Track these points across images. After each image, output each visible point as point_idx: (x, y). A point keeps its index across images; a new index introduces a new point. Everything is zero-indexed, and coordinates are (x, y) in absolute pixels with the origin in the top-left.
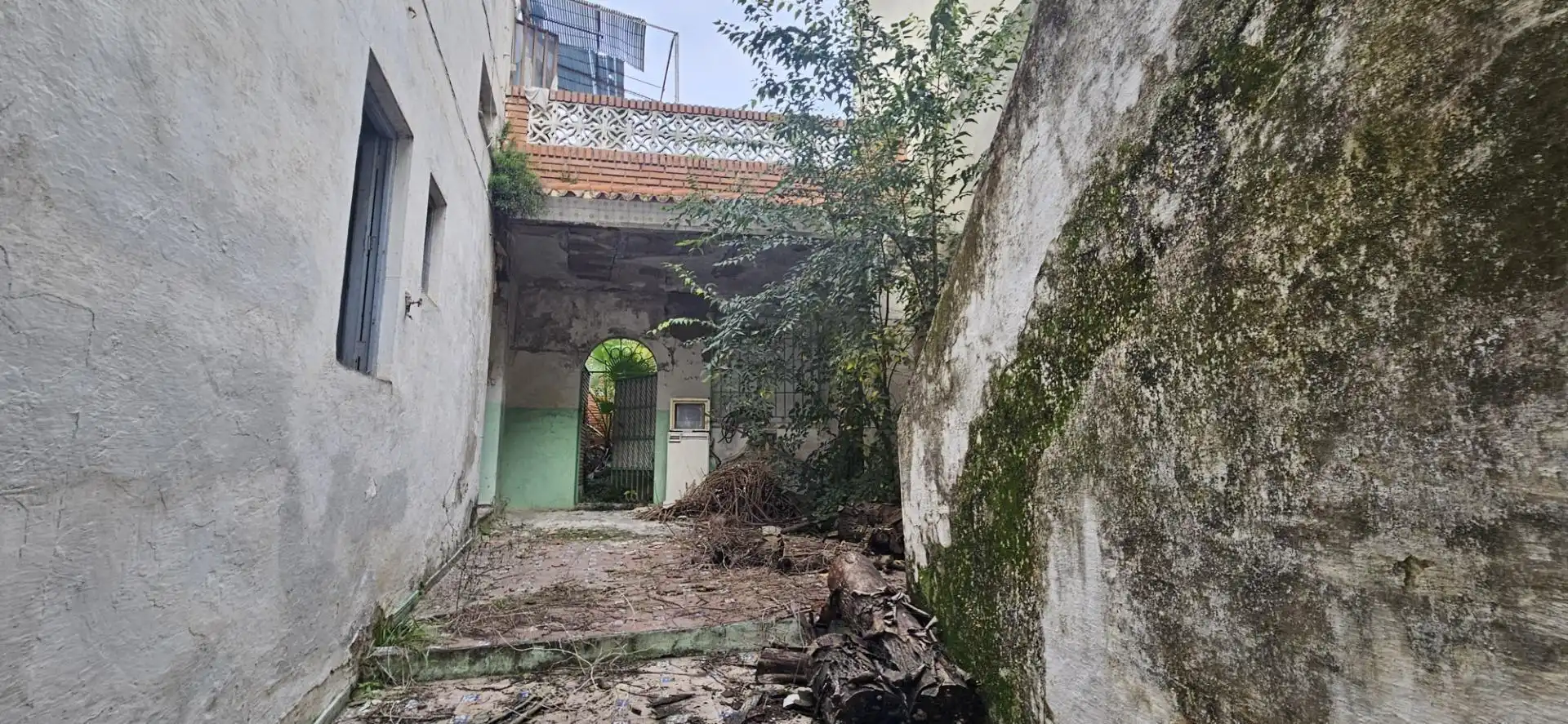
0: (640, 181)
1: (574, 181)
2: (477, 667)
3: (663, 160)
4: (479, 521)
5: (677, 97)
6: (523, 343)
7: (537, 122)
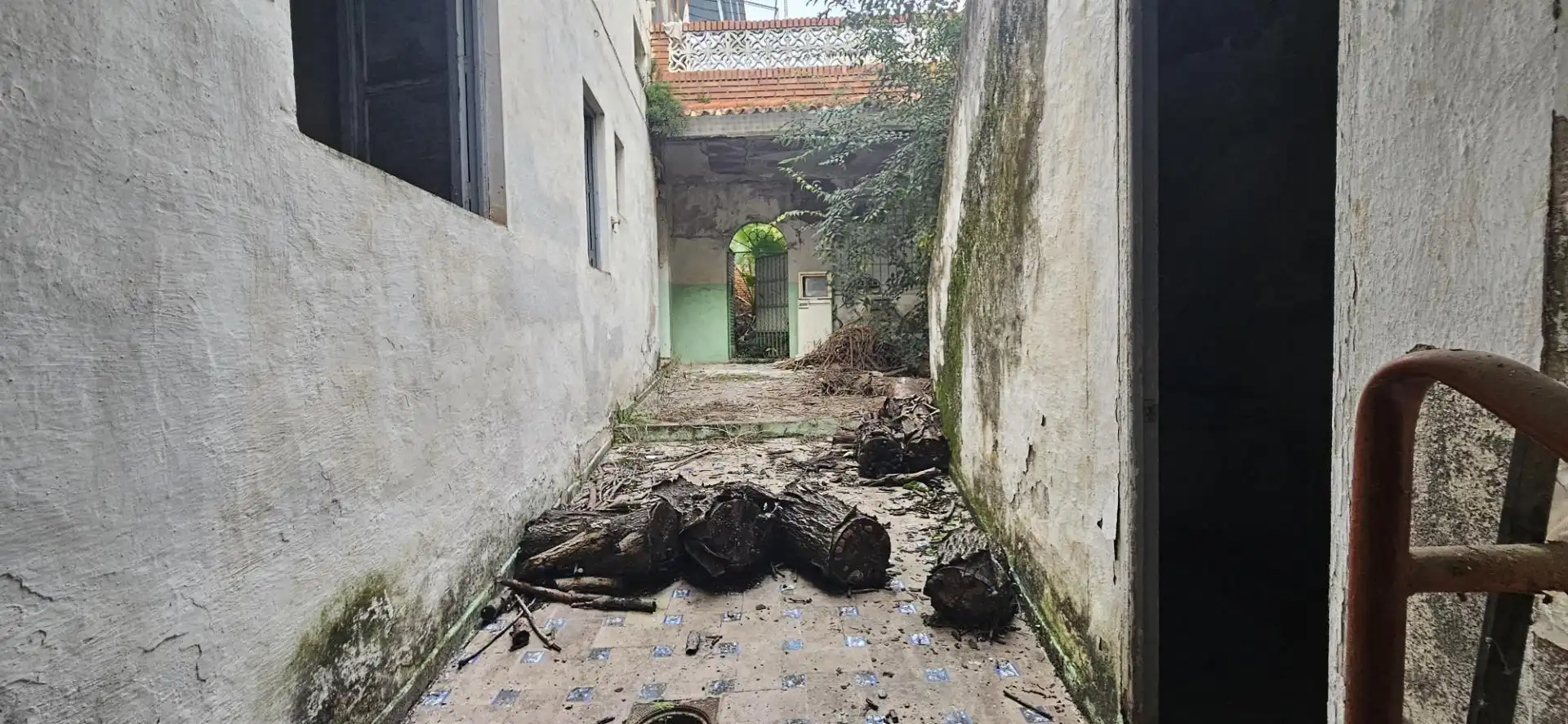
0: (759, 94)
1: (708, 101)
2: (674, 436)
3: (776, 75)
4: (663, 368)
5: (786, 14)
6: (680, 232)
7: (675, 52)
